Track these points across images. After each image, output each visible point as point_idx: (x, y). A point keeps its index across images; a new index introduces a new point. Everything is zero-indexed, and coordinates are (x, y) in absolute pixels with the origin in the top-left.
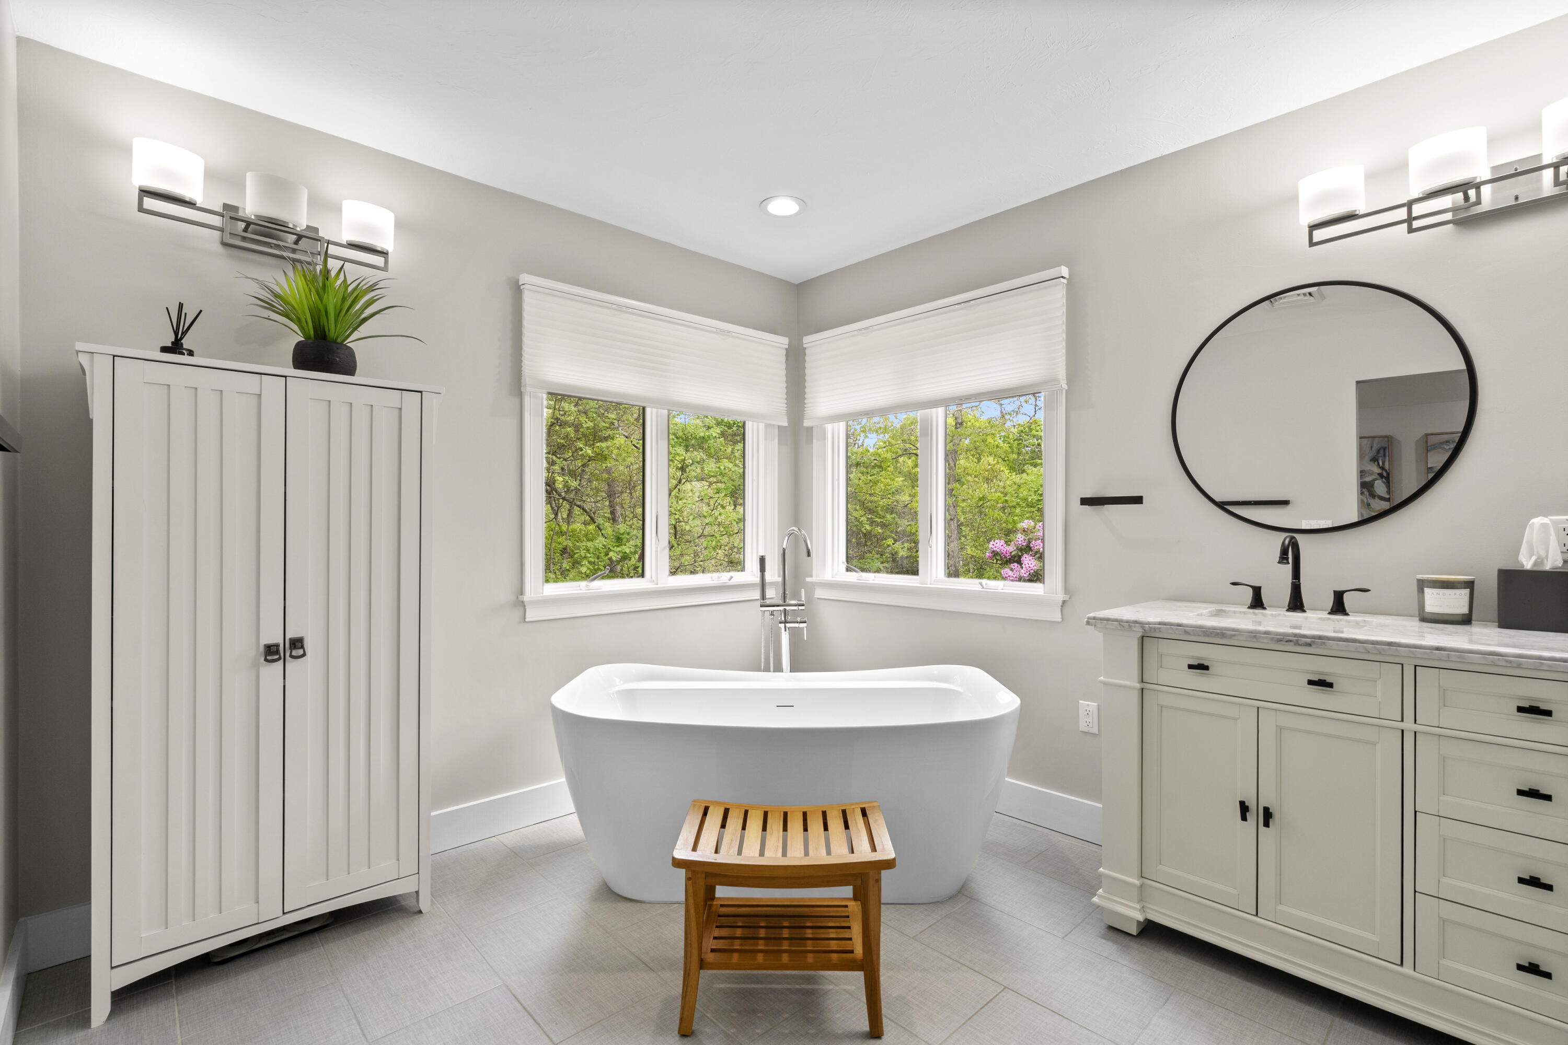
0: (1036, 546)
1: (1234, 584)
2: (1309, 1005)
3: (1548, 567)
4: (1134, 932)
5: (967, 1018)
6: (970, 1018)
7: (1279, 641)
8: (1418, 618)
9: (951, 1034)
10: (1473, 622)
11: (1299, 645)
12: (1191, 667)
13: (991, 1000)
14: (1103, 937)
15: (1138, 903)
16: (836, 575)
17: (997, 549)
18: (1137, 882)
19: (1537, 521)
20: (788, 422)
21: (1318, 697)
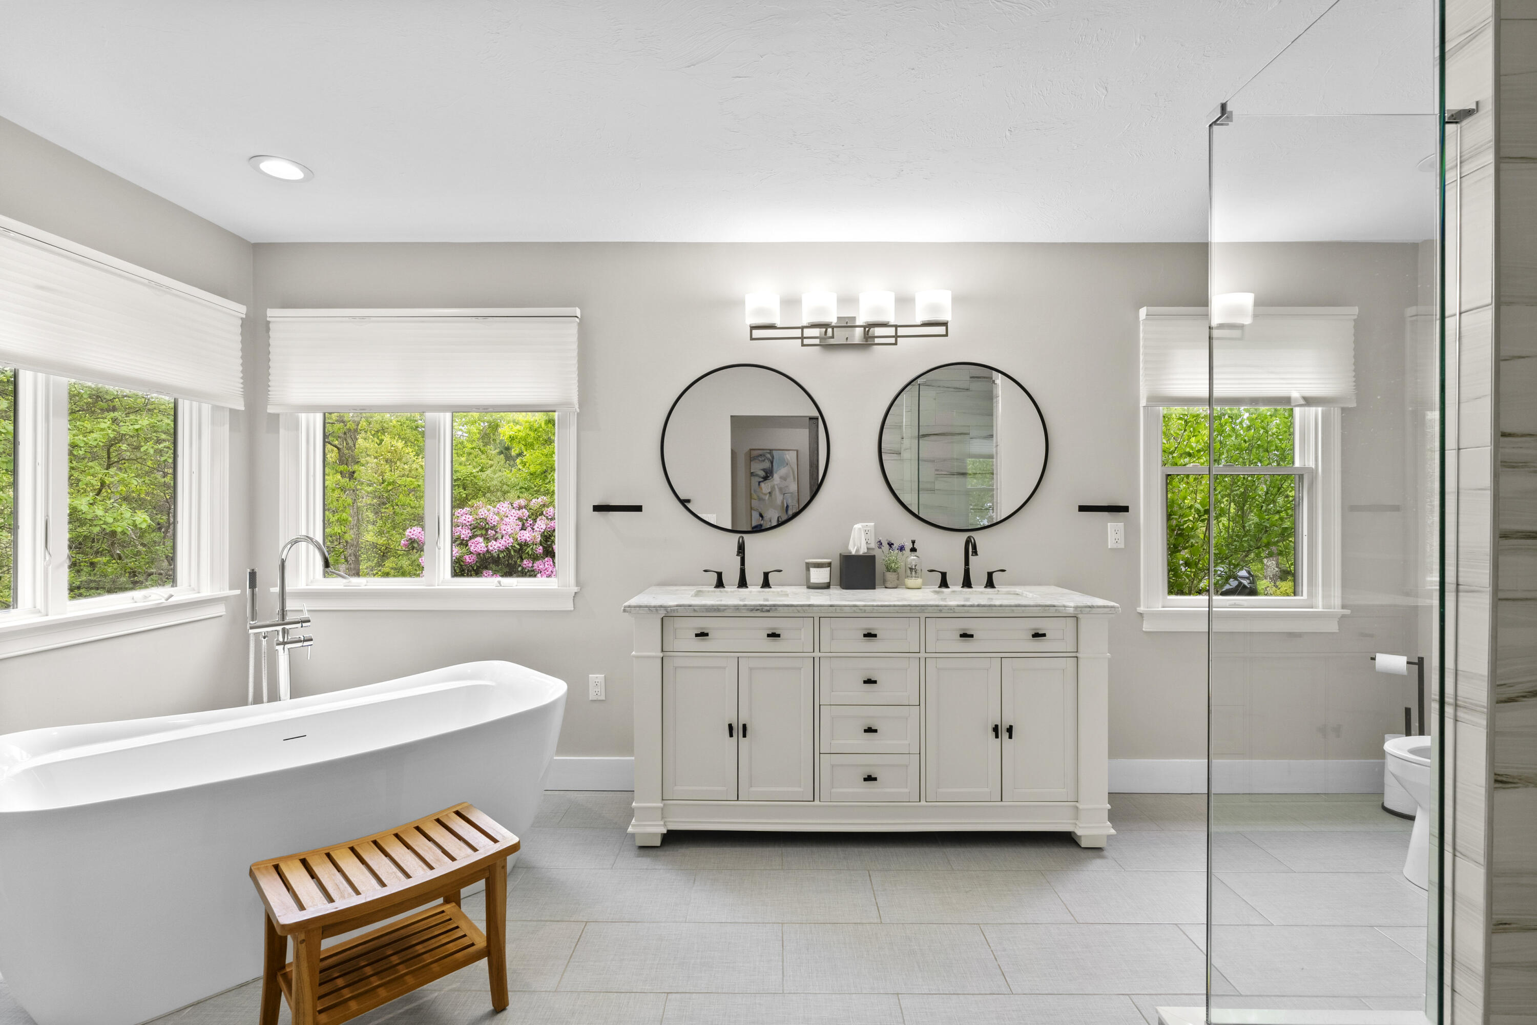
0: (457, 532)
1: (705, 571)
2: (768, 847)
3: (861, 553)
4: (658, 844)
5: (568, 958)
6: (571, 957)
7: (752, 610)
8: (806, 587)
9: (562, 975)
10: (831, 586)
11: (763, 612)
12: (697, 635)
13: (580, 936)
14: (639, 856)
15: (661, 820)
16: (312, 582)
17: (414, 536)
18: (661, 805)
19: (857, 526)
20: (245, 406)
21: (773, 645)
